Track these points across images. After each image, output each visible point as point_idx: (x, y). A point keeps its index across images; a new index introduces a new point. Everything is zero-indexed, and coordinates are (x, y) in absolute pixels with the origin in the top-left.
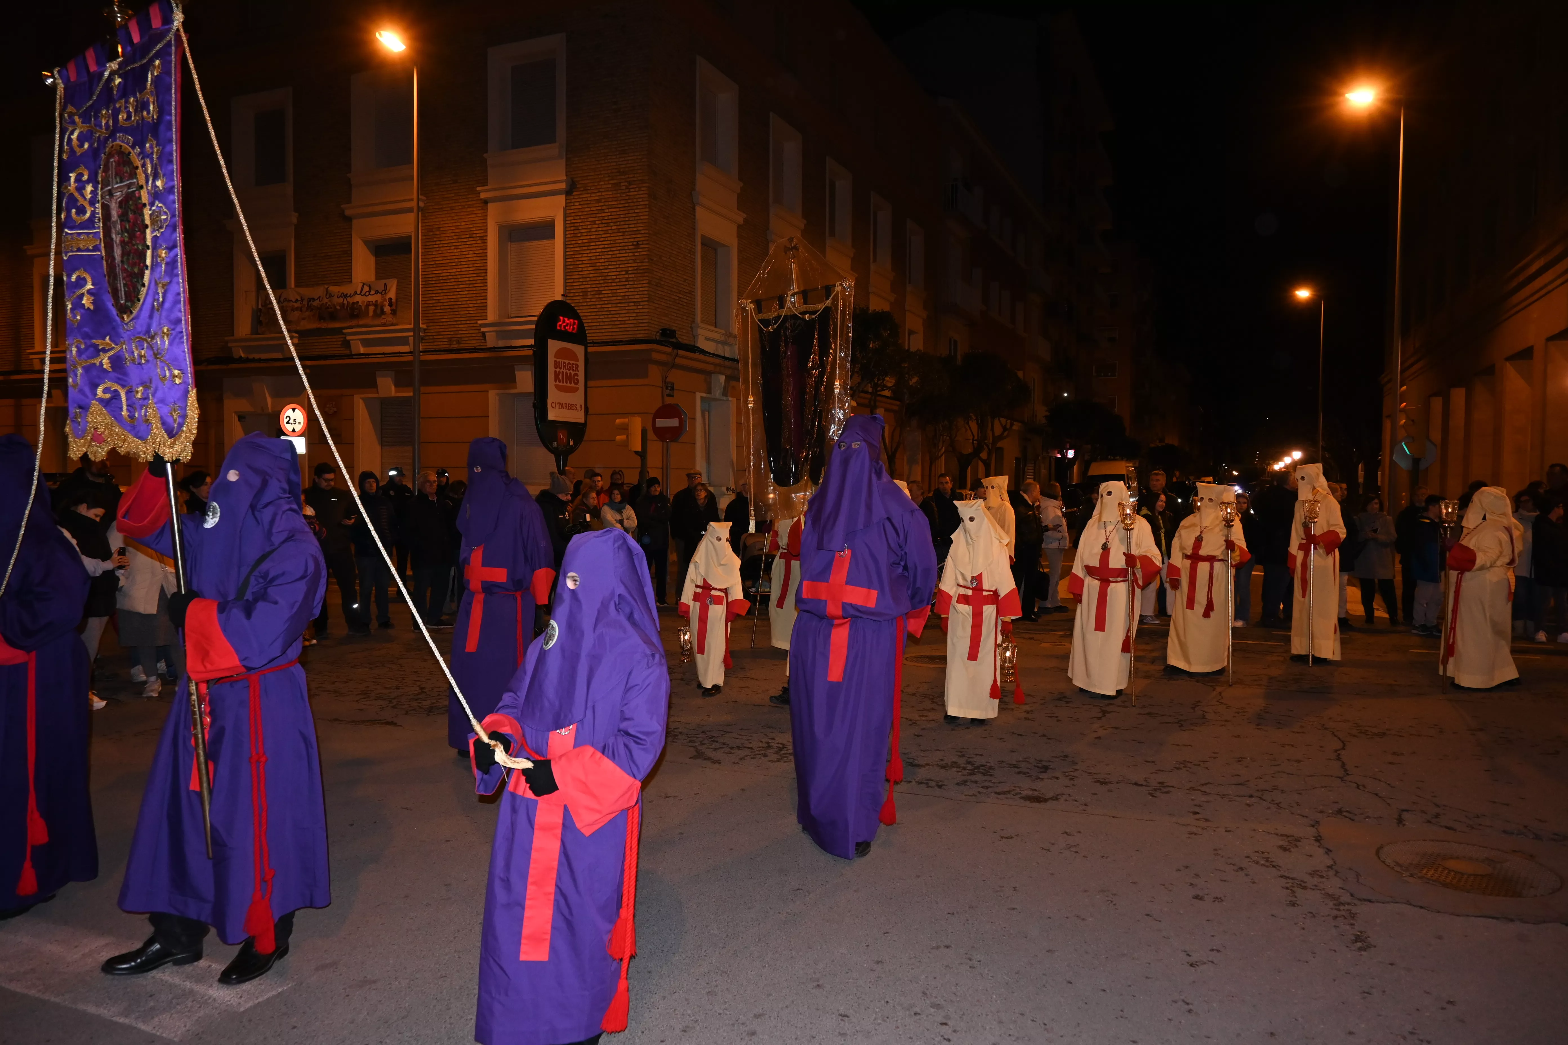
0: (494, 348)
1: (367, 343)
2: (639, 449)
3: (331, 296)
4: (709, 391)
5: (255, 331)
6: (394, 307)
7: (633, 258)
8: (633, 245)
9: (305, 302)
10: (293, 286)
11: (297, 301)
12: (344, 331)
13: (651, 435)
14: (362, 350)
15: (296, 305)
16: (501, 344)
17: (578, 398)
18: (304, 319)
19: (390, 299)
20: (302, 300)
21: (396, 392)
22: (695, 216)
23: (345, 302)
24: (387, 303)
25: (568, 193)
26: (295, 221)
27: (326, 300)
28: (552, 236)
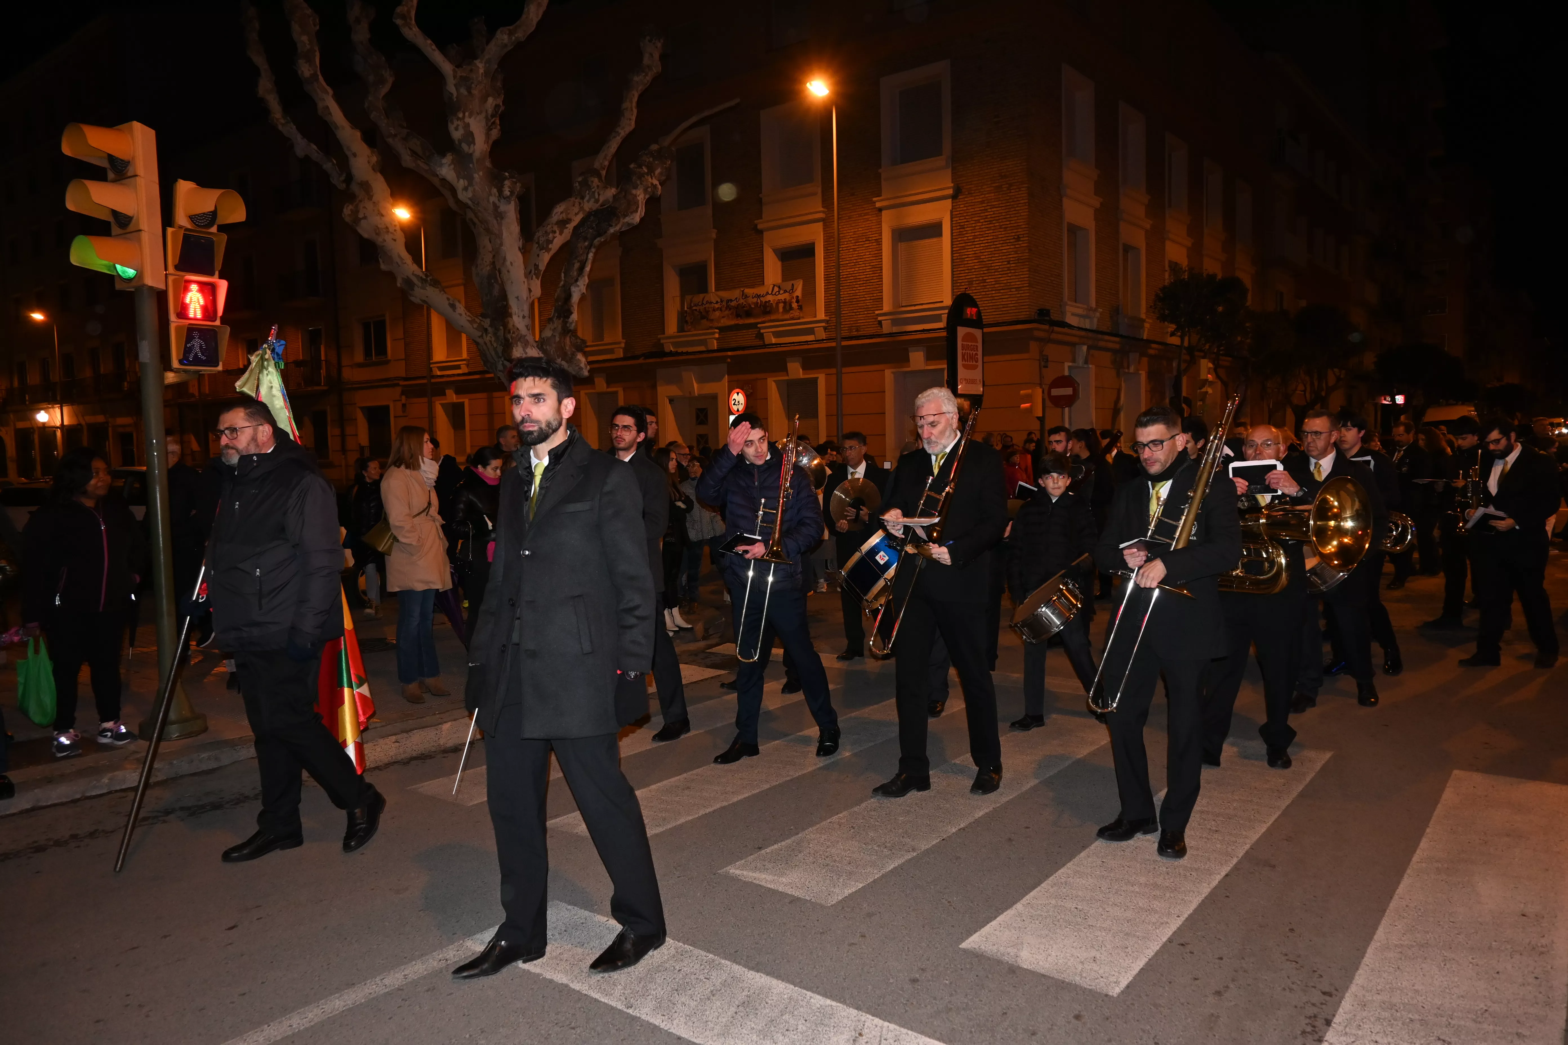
0: (890, 333)
1: (777, 335)
2: (1040, 415)
3: (746, 297)
4: (1074, 361)
5: (681, 329)
6: (800, 304)
7: (1015, 250)
8: (1014, 238)
9: (724, 303)
10: (713, 291)
11: (717, 302)
12: (759, 326)
13: (1048, 403)
14: (774, 341)
15: (717, 306)
16: (895, 329)
17: (977, 374)
18: (723, 317)
19: (797, 297)
20: (722, 301)
21: (803, 374)
22: (1062, 206)
23: (759, 301)
24: (794, 300)
25: (954, 197)
26: (714, 236)
27: (742, 301)
28: (940, 234)
